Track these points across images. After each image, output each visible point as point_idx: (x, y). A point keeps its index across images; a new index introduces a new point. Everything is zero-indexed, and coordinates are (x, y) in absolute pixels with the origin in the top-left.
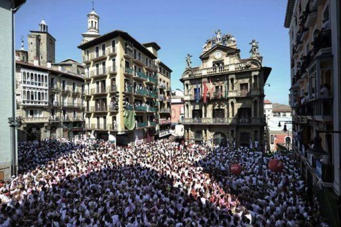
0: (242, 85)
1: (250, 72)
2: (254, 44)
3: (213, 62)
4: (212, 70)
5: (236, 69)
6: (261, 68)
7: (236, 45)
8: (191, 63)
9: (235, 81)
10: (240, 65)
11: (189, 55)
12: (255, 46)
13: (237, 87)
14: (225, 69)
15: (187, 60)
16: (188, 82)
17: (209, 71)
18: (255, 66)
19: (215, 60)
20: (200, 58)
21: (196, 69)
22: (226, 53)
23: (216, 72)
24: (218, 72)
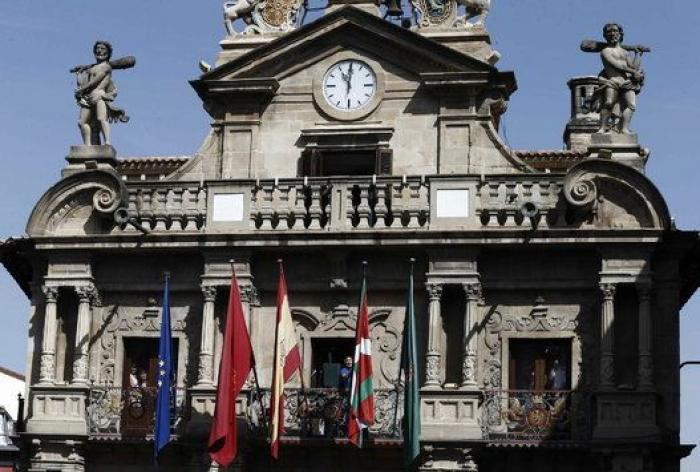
0: (522, 351)
1: (591, 257)
2: (614, 53)
3: (304, 140)
4: (293, 203)
5: (485, 216)
6: (670, 234)
7: (485, 38)
8: (114, 114)
9: (475, 313)
10: (519, 189)
11: (103, 51)
12: (622, 72)
13: (484, 363)
14: (397, 204)
15: (87, 91)
16: (77, 276)
17: (264, 205)
18: (625, 221)
19: (322, 126)
20: (203, 86)
21: (157, 175)
22: (415, 85)
23: (324, 219)
24: (340, 223)
